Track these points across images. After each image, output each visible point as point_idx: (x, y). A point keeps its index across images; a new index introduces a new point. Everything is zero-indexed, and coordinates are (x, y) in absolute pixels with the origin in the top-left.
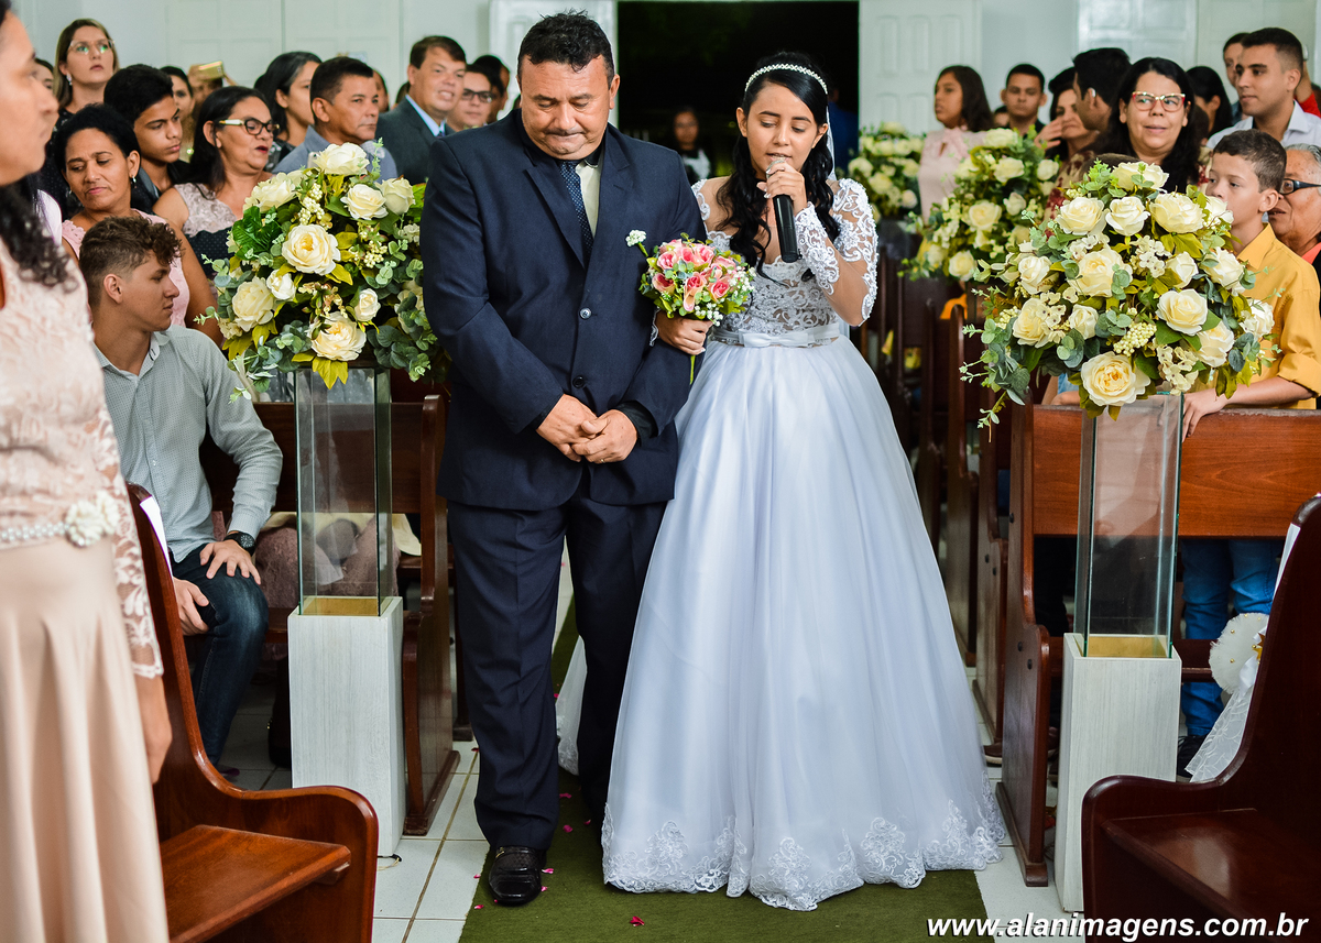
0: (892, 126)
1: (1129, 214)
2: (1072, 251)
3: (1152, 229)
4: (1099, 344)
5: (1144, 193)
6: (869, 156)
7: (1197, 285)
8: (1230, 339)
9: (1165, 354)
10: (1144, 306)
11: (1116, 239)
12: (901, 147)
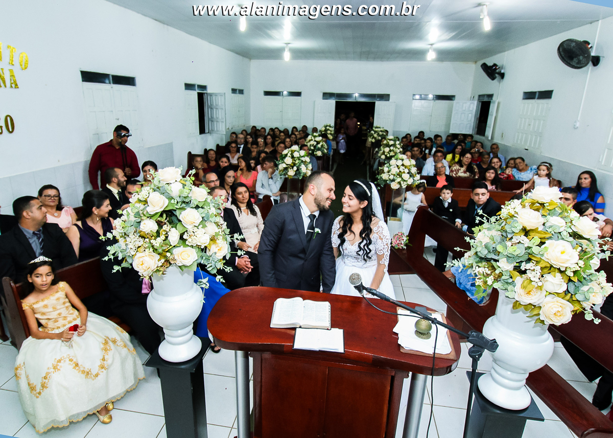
0: (378, 126)
1: (400, 163)
2: (391, 167)
3: (403, 165)
4: (393, 180)
5: (402, 160)
6: (374, 131)
7: (408, 173)
8: (413, 181)
9: (402, 182)
10: (401, 176)
11: (398, 166)
12: (379, 130)
